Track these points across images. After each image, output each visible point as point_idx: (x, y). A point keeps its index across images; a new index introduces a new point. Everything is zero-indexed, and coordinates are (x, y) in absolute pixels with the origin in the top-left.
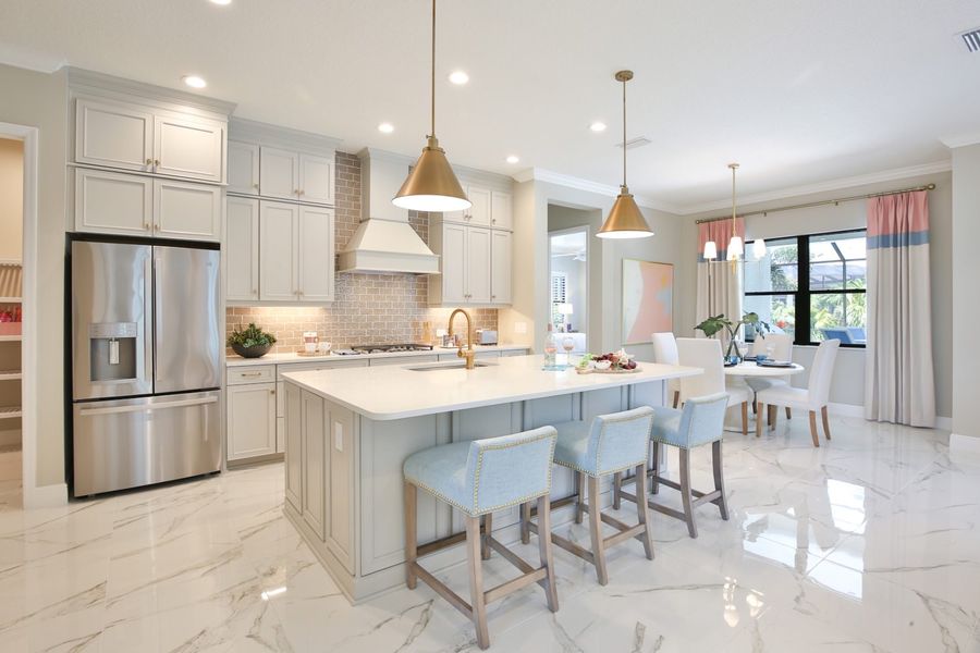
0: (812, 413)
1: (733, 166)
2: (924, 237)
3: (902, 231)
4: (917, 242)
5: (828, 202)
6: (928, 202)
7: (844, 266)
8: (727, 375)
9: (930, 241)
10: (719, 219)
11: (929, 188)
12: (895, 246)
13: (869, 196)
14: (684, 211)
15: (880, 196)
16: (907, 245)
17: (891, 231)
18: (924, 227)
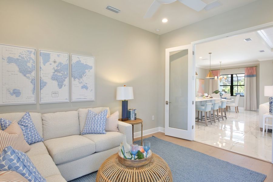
0: (236, 107)
1: (220, 62)
2: (255, 76)
3: (251, 74)
4: (254, 77)
5: (237, 68)
6: (256, 69)
7: (238, 78)
8: (221, 101)
9: (256, 76)
10: (214, 70)
11: (256, 67)
12: (250, 77)
13: (245, 67)
14: (207, 68)
15: (247, 67)
16: (252, 77)
17: (249, 74)
18: (255, 74)
